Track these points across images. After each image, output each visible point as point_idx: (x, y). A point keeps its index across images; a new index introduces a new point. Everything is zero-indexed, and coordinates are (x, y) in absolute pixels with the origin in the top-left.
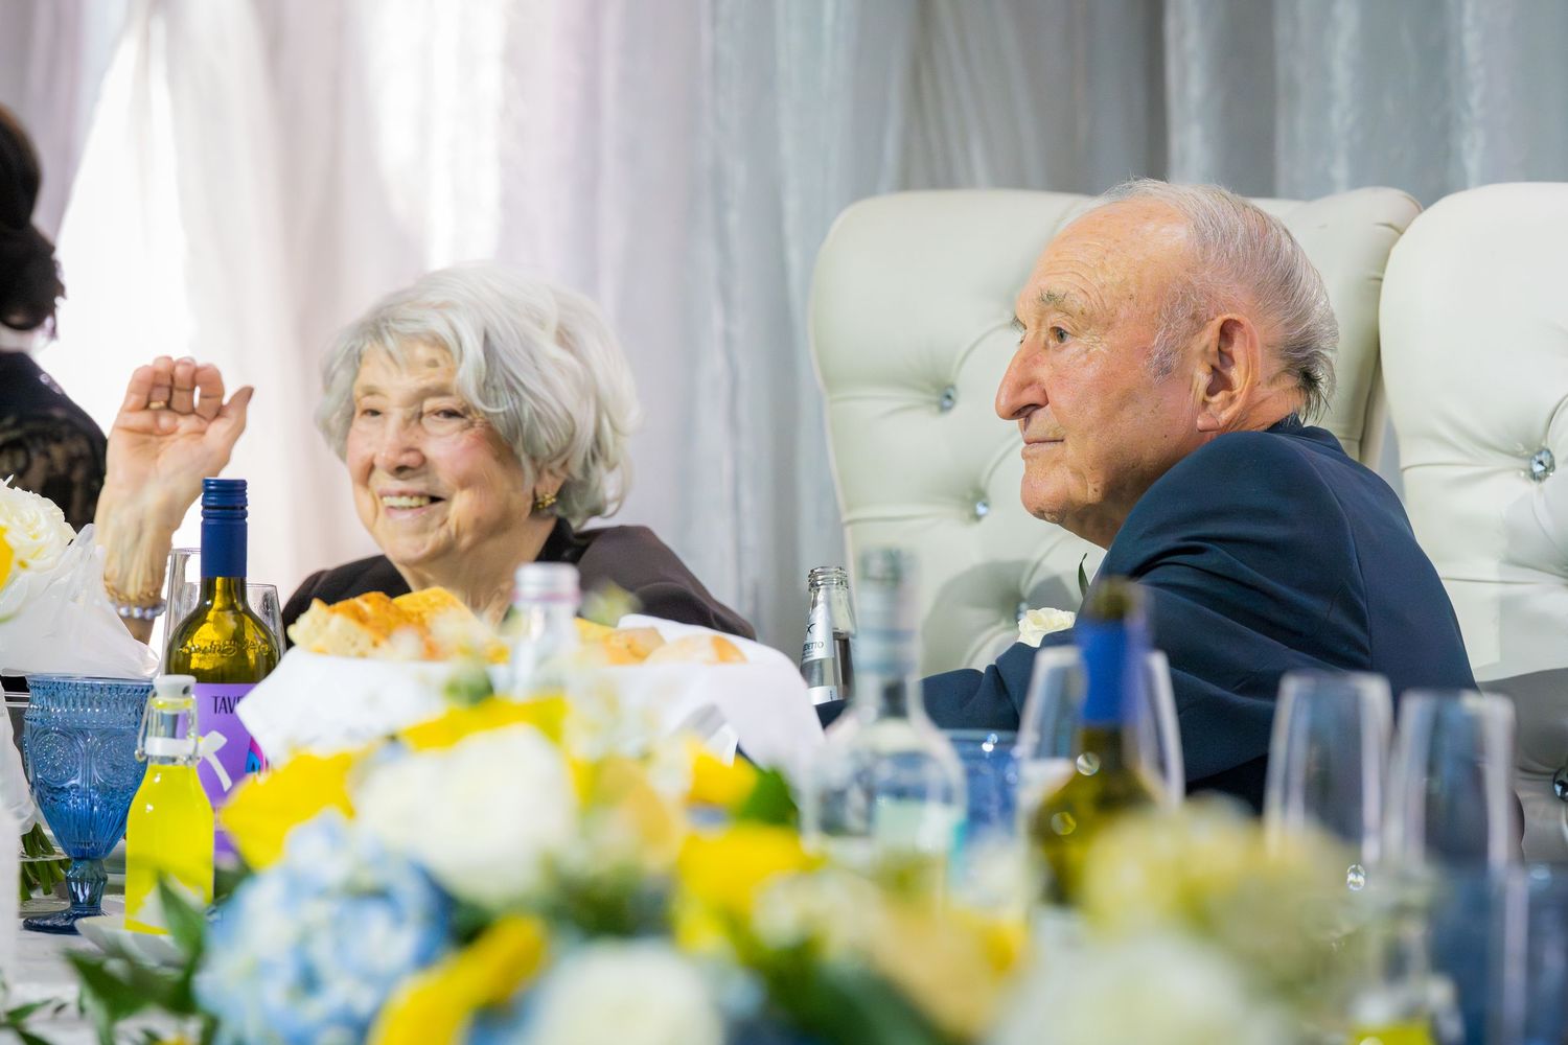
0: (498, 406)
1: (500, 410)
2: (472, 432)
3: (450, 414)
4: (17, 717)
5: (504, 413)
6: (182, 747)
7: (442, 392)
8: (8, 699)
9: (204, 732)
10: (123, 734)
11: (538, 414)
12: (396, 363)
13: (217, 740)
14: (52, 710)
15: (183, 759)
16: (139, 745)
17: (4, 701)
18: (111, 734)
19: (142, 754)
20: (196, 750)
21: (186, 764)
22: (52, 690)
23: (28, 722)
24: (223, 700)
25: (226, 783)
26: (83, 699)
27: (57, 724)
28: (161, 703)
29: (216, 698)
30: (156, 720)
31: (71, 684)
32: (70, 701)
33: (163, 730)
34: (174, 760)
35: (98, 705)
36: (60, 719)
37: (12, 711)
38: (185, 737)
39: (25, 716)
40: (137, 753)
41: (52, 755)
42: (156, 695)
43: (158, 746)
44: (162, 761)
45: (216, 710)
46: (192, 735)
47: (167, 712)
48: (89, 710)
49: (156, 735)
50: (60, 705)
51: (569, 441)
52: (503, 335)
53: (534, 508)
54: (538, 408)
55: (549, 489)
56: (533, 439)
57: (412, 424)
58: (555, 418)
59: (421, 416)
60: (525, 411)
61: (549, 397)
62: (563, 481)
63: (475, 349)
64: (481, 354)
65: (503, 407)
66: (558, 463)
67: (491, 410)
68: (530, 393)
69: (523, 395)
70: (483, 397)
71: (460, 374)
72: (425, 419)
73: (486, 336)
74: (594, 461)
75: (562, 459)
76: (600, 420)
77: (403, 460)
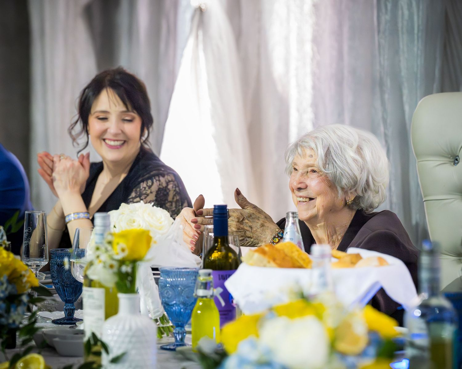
0: (329, 171)
1: (330, 172)
2: (321, 177)
3: (314, 171)
4: (157, 280)
5: (331, 173)
6: (209, 293)
7: (313, 165)
8: (154, 274)
9: (216, 287)
10: (190, 287)
11: (342, 174)
12: (300, 155)
13: (220, 290)
14: (168, 280)
15: (209, 296)
16: (195, 291)
17: (152, 275)
18: (186, 286)
19: (196, 295)
20: (213, 293)
21: (210, 298)
22: (168, 273)
23: (160, 284)
24: (222, 276)
25: (223, 304)
26: (177, 275)
27: (169, 284)
28: (202, 279)
29: (219, 275)
30: (200, 284)
31: (173, 271)
32: (173, 276)
33: (202, 287)
34: (206, 297)
35: (182, 277)
36: (170, 282)
37: (155, 279)
38: (209, 289)
39: (160, 281)
40: (194, 294)
41: (168, 294)
42: (200, 276)
43: (201, 292)
44: (202, 297)
45: (219, 279)
46: (212, 289)
47: (204, 281)
48: (179, 279)
49: (200, 288)
50: (170, 278)
51: (356, 183)
52: (335, 148)
53: (346, 204)
54: (342, 172)
55: (351, 198)
56: (341, 182)
57: (304, 175)
58: (348, 176)
59: (308, 172)
60: (338, 172)
61: (347, 169)
62: (355, 196)
63: (321, 152)
64: (323, 155)
65: (331, 171)
66: (353, 190)
67: (327, 172)
68: (339, 166)
69: (337, 167)
70: (325, 168)
71: (318, 159)
72: (308, 173)
73: (328, 149)
74: (366, 190)
75: (355, 189)
76: (368, 177)
77: (299, 186)
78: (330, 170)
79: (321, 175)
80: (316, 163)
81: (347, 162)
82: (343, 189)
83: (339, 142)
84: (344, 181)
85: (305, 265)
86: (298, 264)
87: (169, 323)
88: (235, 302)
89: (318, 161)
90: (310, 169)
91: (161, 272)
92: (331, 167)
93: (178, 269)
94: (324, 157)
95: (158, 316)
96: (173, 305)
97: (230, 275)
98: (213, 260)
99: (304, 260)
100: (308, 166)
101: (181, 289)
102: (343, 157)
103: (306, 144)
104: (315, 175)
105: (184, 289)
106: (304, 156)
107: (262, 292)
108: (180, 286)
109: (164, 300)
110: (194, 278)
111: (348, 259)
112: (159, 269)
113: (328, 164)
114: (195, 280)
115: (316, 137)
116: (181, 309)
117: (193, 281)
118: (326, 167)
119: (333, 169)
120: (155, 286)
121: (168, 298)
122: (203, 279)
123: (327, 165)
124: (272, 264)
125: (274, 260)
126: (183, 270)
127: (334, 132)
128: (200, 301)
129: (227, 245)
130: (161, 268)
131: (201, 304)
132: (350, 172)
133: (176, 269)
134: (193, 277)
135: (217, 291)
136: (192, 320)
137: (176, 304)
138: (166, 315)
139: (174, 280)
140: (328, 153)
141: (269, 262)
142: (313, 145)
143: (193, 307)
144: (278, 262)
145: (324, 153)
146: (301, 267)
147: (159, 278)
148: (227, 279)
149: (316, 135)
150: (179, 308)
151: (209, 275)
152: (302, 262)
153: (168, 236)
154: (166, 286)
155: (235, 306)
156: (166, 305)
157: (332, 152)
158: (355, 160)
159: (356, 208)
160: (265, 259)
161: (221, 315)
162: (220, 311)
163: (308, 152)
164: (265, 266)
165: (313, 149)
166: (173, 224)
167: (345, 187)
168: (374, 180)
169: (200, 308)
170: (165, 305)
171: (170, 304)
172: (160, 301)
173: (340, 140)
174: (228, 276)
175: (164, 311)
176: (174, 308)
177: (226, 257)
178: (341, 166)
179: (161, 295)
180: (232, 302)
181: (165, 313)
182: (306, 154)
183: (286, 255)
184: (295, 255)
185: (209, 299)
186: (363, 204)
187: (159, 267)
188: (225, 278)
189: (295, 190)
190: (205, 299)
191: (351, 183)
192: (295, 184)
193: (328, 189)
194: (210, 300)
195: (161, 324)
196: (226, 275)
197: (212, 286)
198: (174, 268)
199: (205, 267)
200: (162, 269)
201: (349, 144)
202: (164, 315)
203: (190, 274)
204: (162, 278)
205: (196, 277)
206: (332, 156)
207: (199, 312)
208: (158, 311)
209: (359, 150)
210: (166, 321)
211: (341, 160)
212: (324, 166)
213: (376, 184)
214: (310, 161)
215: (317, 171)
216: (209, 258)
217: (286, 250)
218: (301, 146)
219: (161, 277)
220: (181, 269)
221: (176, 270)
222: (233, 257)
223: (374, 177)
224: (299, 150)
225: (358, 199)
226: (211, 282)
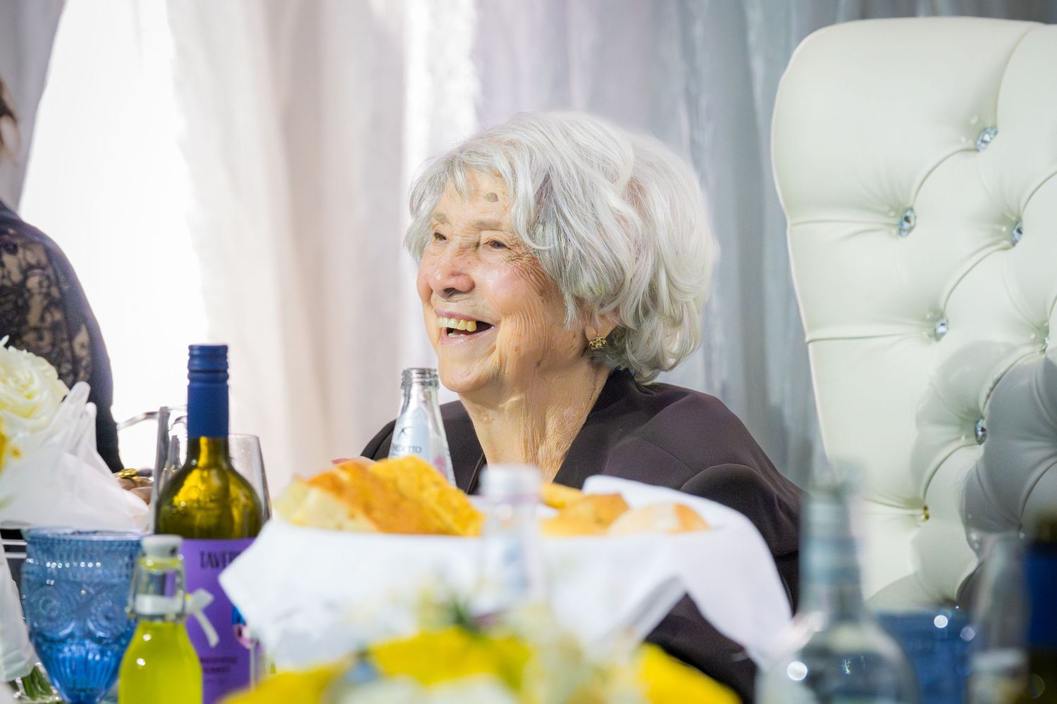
0: (544, 245)
1: (547, 248)
2: (519, 263)
3: (497, 244)
4: (16, 568)
5: (550, 251)
6: (171, 605)
7: (495, 227)
8: (8, 549)
9: (191, 589)
10: (113, 586)
11: (582, 257)
12: (460, 193)
13: (203, 598)
14: (48, 564)
15: (172, 616)
16: (130, 600)
17: (3, 549)
18: (103, 587)
19: (133, 611)
20: (184, 607)
21: (174, 621)
22: (47, 545)
23: (25, 576)
24: (210, 555)
25: (213, 638)
26: (77, 552)
27: (52, 578)
28: (150, 563)
29: (202, 554)
30: (145, 579)
31: (64, 540)
32: (65, 557)
33: (152, 588)
34: (162, 617)
35: (92, 559)
36: (55, 573)
37: (9, 560)
38: (173, 594)
39: (24, 569)
40: (128, 610)
41: (48, 607)
42: (144, 555)
43: (147, 604)
44: (152, 617)
45: (203, 565)
46: (180, 593)
47: (155, 571)
48: (83, 564)
49: (146, 592)
50: (54, 560)
51: (617, 288)
52: (565, 179)
53: (586, 349)
54: (582, 251)
55: (599, 332)
56: (576, 282)
57: (469, 251)
58: (599, 264)
59: (478, 245)
60: (570, 251)
61: (597, 243)
62: (614, 326)
63: (526, 187)
64: (531, 193)
65: (550, 245)
66: (609, 308)
67: (537, 247)
68: (577, 236)
69: (570, 236)
70: (532, 234)
71: (513, 210)
72: (481, 248)
73: (547, 179)
74: (646, 312)
75: (613, 306)
76: (655, 275)
77: (451, 283)
78: (546, 242)
79: (519, 257)
80: (506, 220)
81: (599, 225)
82: (579, 301)
83: (579, 163)
84: (587, 281)
85: (457, 527)
86: (437, 523)
87: (49, 693)
88: (247, 633)
89: (516, 215)
90: (486, 236)
91: (29, 542)
92: (551, 231)
93: (80, 533)
94: (532, 202)
95: (16, 674)
96: (63, 641)
97: (234, 555)
98: (185, 508)
99: (455, 511)
100: (482, 226)
101: (88, 592)
102: (589, 207)
103: (480, 161)
104: (500, 255)
105: (98, 593)
106: (474, 194)
107: (331, 606)
108: (85, 586)
109: (36, 625)
110: (127, 559)
111: (585, 510)
112: (25, 535)
113: (544, 224)
114: (132, 565)
115: (512, 143)
116: (87, 653)
117: (124, 571)
118: (535, 234)
119: (556, 238)
120: (10, 584)
121: (50, 619)
122: (155, 565)
123: (541, 228)
124: (362, 521)
125: (368, 510)
126: (95, 538)
127: (567, 134)
128: (146, 630)
129: (224, 465)
130: (29, 531)
131: (147, 638)
132: (605, 253)
133: (73, 534)
134: (123, 558)
135: (198, 601)
136: (121, 684)
137: (71, 635)
138: (42, 669)
139: (67, 565)
140: (545, 191)
141: (352, 517)
142: (503, 166)
143: (125, 647)
144: (377, 514)
145: (534, 190)
146: (445, 532)
147: (22, 561)
148: (224, 566)
149: (511, 136)
150: (82, 649)
151: (173, 551)
152: (448, 518)
153: (51, 436)
154: (43, 584)
155: (249, 646)
156: (43, 642)
157: (555, 189)
158: (621, 219)
159: (612, 363)
160: (341, 508)
161: (206, 671)
162: (203, 660)
163: (486, 184)
164: (340, 528)
165: (500, 175)
166: (67, 400)
167: (588, 296)
168: (672, 284)
169: (147, 651)
170: (40, 640)
171: (56, 637)
172: (24, 630)
173: (581, 157)
174: (227, 557)
175: (37, 659)
176: (66, 649)
177: (223, 498)
178: (583, 234)
179: (28, 609)
180: (240, 633)
181: (39, 664)
182: (477, 191)
183: (403, 497)
184: (430, 496)
185: (170, 625)
186: (634, 352)
187: (24, 528)
188: (222, 561)
189: (434, 295)
190: (158, 623)
191: (606, 284)
192: (439, 277)
193: (537, 299)
194: (175, 628)
195: (28, 698)
196: (223, 555)
197: (180, 586)
198: (69, 531)
199: (158, 531)
200: (32, 533)
201: (606, 173)
202: (35, 670)
203: (116, 551)
204: (31, 561)
205: (131, 557)
206: (556, 202)
207: (141, 662)
208: (19, 659)
209: (635, 193)
210: (42, 687)
211: (581, 215)
212: (531, 229)
213: (677, 295)
214: (489, 213)
215: (506, 244)
216: (171, 504)
217: (403, 482)
218: (465, 165)
219: (29, 557)
220: (87, 533)
221: (74, 537)
222: (243, 500)
223: (674, 274)
224: (460, 177)
225: (618, 337)
226: (177, 573)
